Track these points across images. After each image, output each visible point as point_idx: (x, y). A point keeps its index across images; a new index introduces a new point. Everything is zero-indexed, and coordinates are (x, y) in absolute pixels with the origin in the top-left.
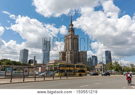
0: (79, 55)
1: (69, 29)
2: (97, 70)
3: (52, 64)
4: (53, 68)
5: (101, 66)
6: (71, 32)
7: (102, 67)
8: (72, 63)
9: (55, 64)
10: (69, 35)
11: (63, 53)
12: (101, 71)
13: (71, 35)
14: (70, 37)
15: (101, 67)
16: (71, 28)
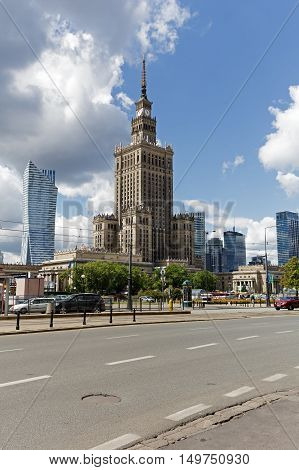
0: (175, 227)
1: (133, 121)
2: (244, 290)
3: (65, 267)
4: (70, 282)
5: (259, 273)
6: (140, 134)
7: (264, 277)
8: (144, 260)
9: (80, 266)
10: (135, 147)
11: (111, 222)
12: (259, 290)
13: (143, 145)
14: (138, 152)
15: (260, 278)
16: (144, 117)
